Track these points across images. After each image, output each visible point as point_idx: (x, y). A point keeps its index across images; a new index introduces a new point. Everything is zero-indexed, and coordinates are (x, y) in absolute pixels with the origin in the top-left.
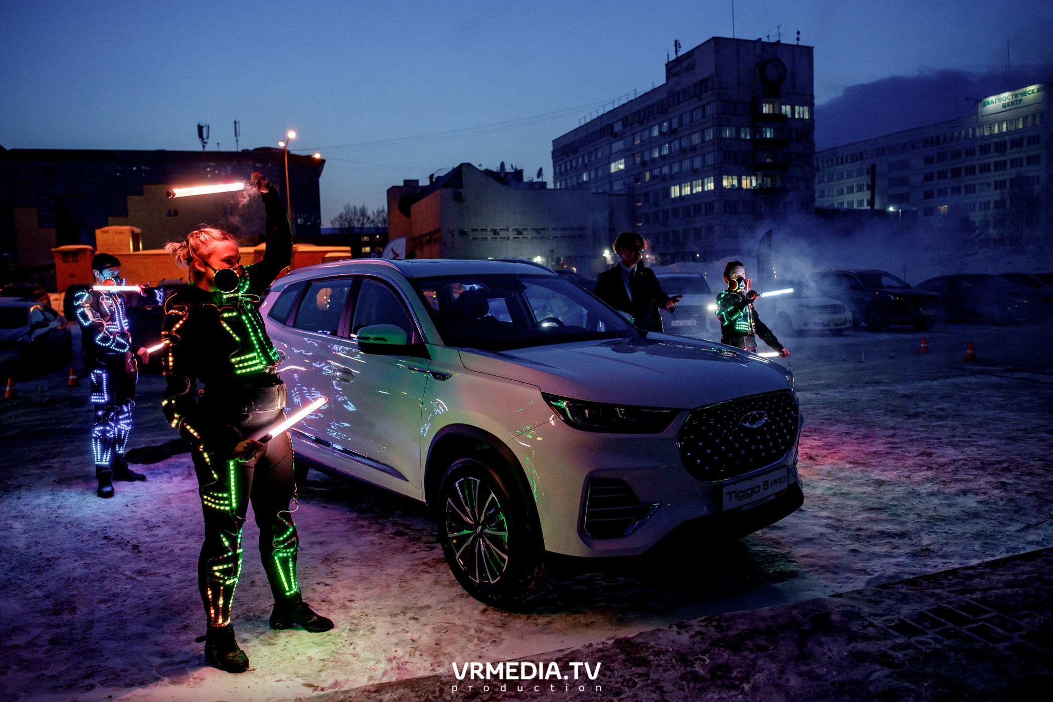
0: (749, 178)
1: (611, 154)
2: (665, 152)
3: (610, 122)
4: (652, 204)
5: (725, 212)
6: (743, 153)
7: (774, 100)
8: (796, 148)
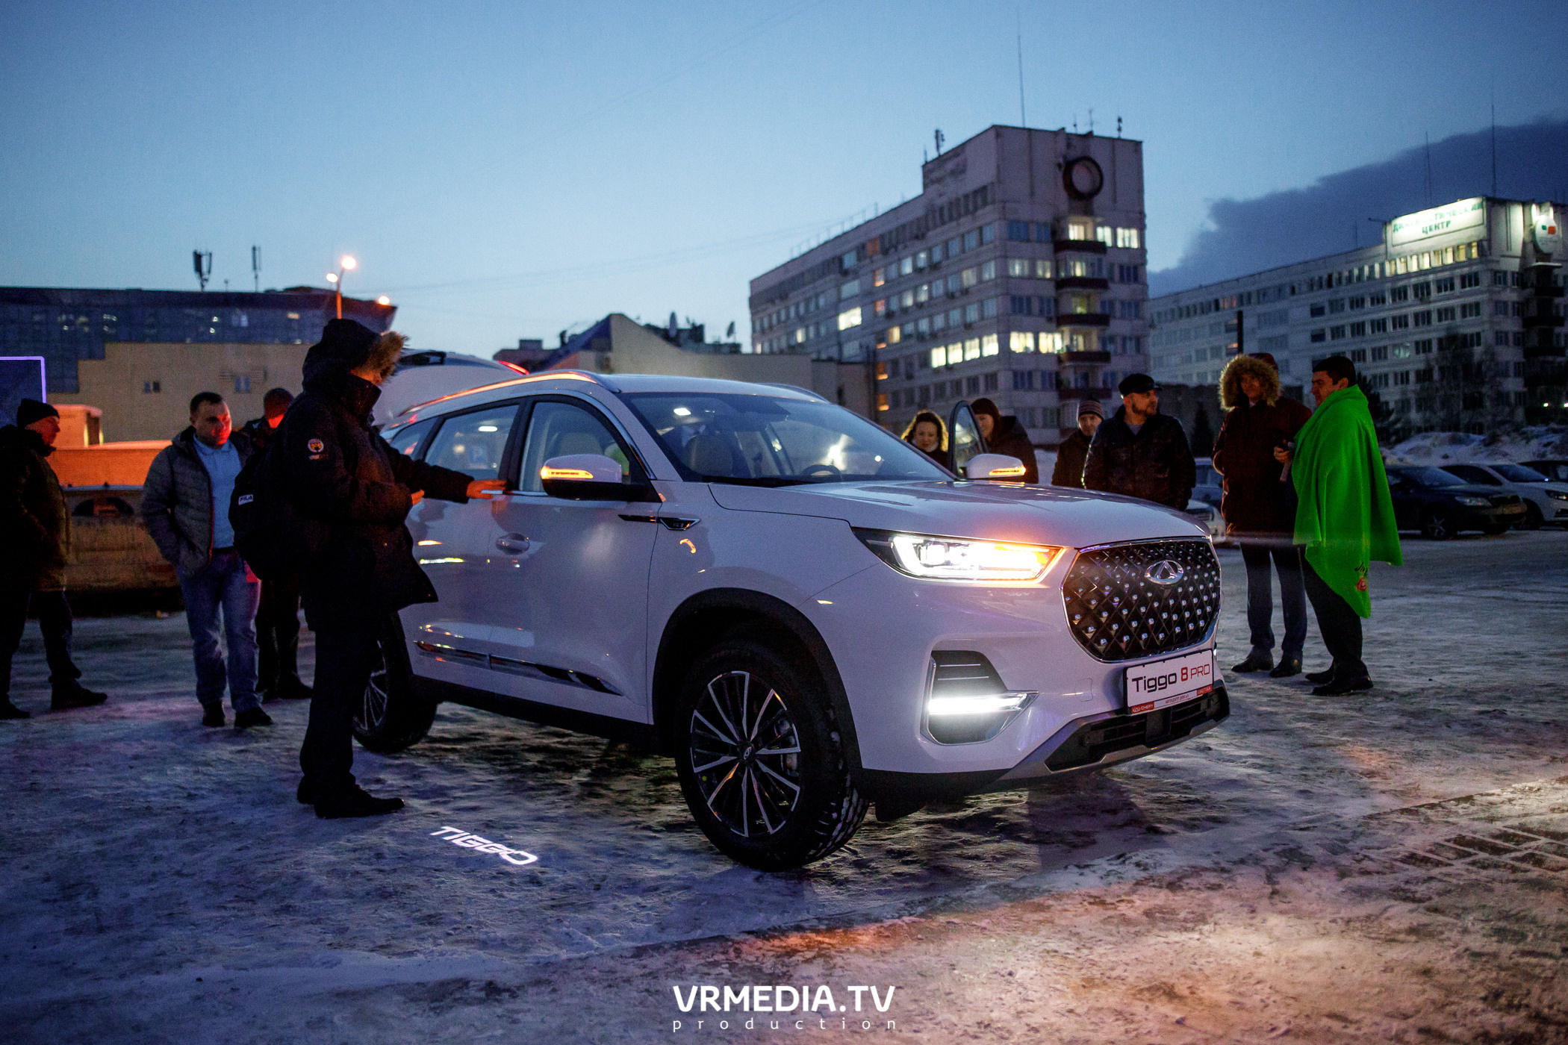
0: (1050, 336)
1: (840, 300)
2: (923, 297)
3: (838, 252)
4: (904, 377)
5: (1016, 387)
6: (1041, 299)
7: (1085, 219)
8: (1120, 291)
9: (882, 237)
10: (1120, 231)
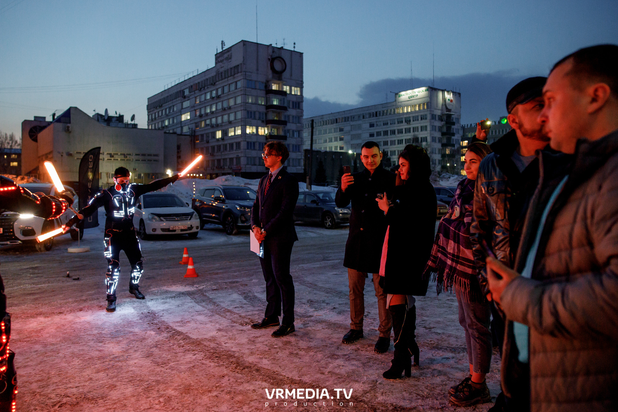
0: (263, 128)
1: (182, 108)
2: (214, 109)
3: (182, 89)
4: (205, 142)
5: (248, 148)
6: (260, 113)
7: (279, 82)
8: (292, 112)
9: (199, 83)
10: (293, 88)
